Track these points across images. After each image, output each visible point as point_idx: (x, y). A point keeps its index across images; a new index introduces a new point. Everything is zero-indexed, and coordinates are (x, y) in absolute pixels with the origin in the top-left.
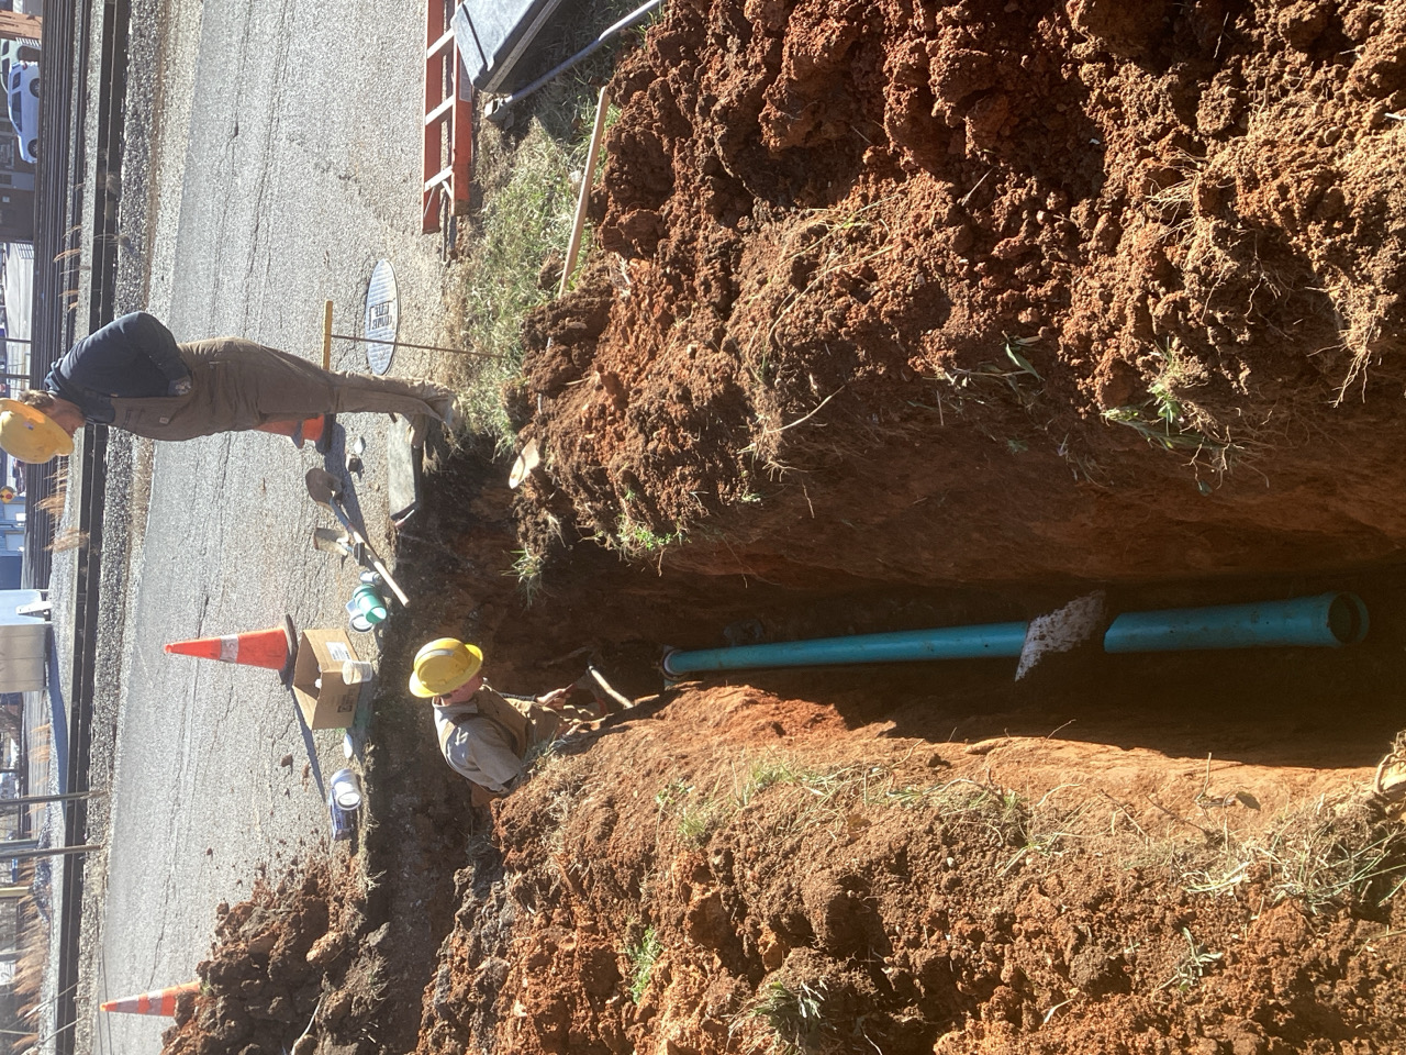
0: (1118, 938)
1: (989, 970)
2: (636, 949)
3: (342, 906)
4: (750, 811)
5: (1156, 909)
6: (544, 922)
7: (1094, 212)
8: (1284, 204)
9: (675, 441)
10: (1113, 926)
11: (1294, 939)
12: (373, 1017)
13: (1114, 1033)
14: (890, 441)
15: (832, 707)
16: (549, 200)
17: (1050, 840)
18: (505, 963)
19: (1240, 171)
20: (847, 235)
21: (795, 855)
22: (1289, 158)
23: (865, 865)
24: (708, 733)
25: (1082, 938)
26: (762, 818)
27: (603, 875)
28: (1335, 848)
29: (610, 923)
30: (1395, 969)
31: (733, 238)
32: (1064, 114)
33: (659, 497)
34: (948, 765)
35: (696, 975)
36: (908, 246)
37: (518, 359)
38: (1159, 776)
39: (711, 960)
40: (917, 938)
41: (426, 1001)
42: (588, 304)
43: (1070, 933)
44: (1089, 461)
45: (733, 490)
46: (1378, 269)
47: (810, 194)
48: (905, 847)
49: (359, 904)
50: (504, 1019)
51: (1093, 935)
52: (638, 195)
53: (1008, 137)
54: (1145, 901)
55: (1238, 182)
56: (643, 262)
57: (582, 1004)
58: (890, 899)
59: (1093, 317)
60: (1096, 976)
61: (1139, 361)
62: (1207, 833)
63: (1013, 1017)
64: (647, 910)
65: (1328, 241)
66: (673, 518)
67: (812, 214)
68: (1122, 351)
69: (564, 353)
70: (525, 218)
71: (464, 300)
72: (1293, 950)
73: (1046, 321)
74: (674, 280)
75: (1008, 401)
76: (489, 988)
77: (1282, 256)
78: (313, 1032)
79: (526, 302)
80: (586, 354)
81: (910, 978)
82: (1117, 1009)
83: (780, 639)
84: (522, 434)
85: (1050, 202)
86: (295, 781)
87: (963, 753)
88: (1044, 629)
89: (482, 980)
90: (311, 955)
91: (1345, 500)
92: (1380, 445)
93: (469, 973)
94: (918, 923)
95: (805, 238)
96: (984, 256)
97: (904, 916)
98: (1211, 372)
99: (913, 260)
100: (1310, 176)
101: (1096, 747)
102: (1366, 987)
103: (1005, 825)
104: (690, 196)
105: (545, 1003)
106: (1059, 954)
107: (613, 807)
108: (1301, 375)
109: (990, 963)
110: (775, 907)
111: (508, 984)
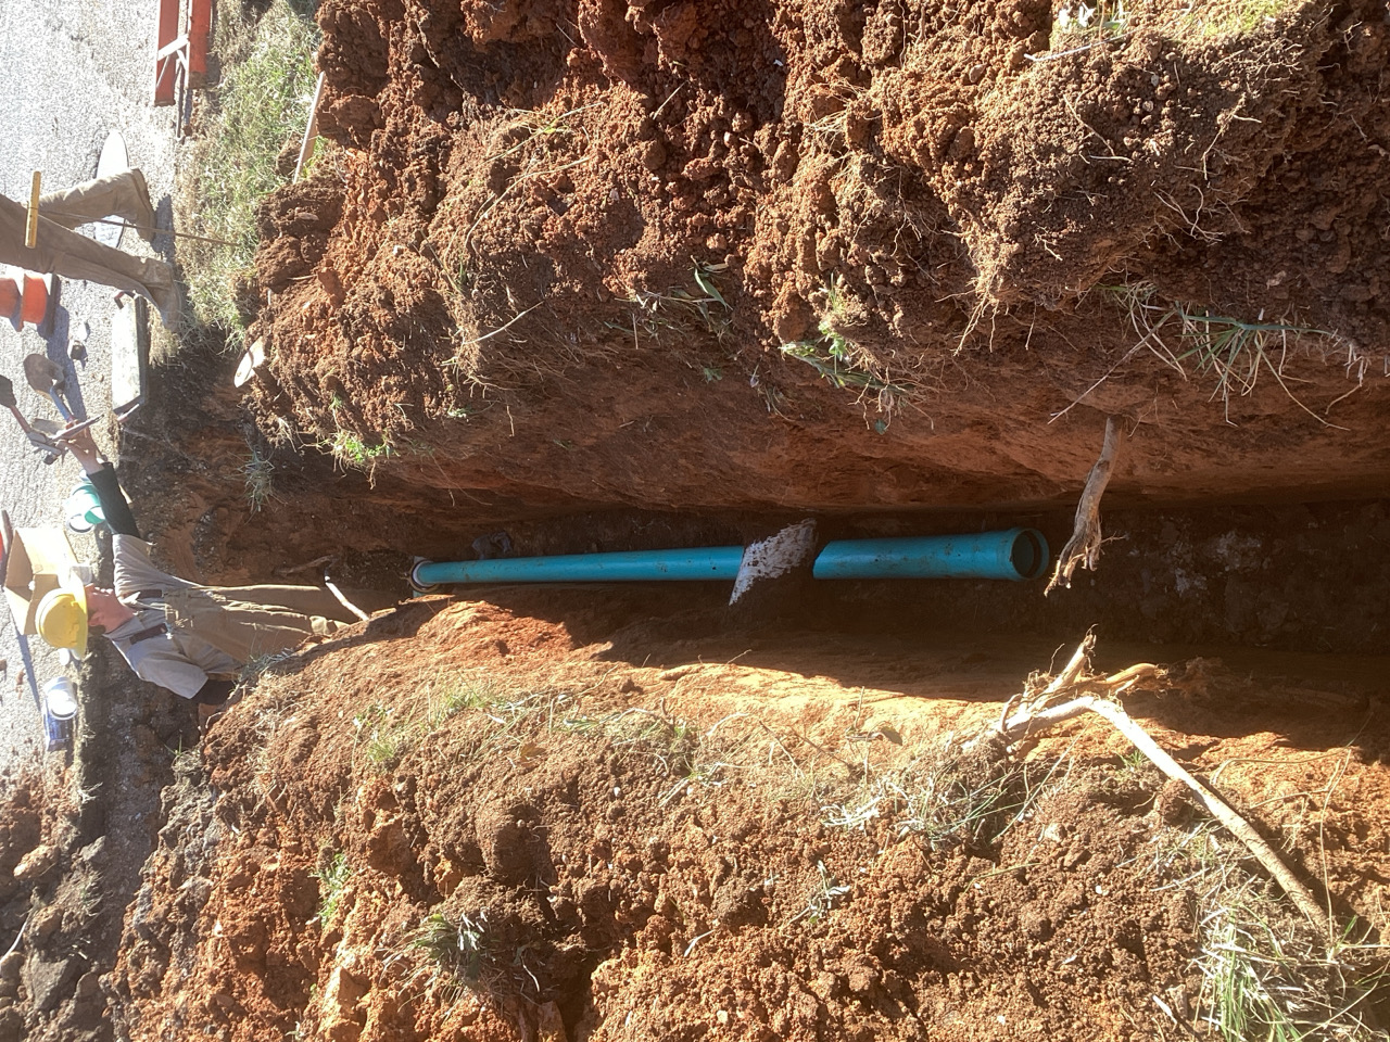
0: (761, 869)
1: (644, 899)
2: (328, 873)
3: (55, 819)
4: (436, 737)
5: (796, 841)
6: (247, 841)
7: (775, 138)
8: (920, 142)
9: (379, 348)
10: (757, 857)
11: (911, 875)
12: (85, 933)
13: (740, 967)
14: (591, 362)
15: (561, 626)
16: (291, 79)
17: (711, 770)
18: (209, 882)
19: (886, 103)
20: (548, 141)
21: (474, 782)
22: (929, 93)
23: (538, 794)
24: (433, 649)
25: (727, 869)
26: (446, 745)
27: (299, 798)
28: (956, 785)
29: (313, 844)
30: (997, 906)
31: (442, 133)
32: (750, 30)
33: (365, 407)
34: (640, 691)
35: (378, 901)
36: (604, 157)
37: (252, 248)
38: (826, 706)
39: (392, 887)
40: (581, 867)
41: (127, 920)
42: (321, 194)
43: (717, 865)
44: (777, 393)
45: (439, 404)
46: (1001, 216)
47: (515, 93)
48: (577, 777)
49: (73, 817)
50: (205, 939)
51: (739, 866)
52: (354, 80)
53: (696, 50)
54: (787, 834)
55: (884, 115)
56: (360, 153)
57: (281, 925)
58: (559, 828)
59: (772, 248)
60: (734, 908)
61: (811, 297)
62: (850, 767)
63: (665, 946)
64: (338, 834)
65: (959, 183)
66: (378, 429)
67: (517, 115)
68: (798, 285)
69: (292, 245)
70: (265, 96)
71: (197, 181)
72: (910, 886)
73: (732, 249)
74: (387, 174)
75: (700, 328)
76: (190, 909)
77: (925, 196)
78: (20, 948)
79: (262, 187)
80: (316, 247)
81: (573, 907)
82: (748, 942)
83: (527, 553)
84: (251, 329)
85: (736, 124)
86: (9, 687)
87: (657, 679)
88: (758, 555)
89: (183, 900)
90: (18, 871)
91: (1008, 444)
92: (1032, 392)
93: (171, 893)
94: (584, 852)
95: (508, 139)
96: (675, 175)
97: (571, 845)
98: (871, 314)
99: (608, 173)
100: (944, 114)
101: (781, 674)
102: (971, 922)
103: (673, 754)
104: (403, 84)
105: (242, 924)
106: (705, 885)
107: (315, 728)
108: (952, 320)
109: (645, 893)
110: (450, 836)
111: (209, 903)
